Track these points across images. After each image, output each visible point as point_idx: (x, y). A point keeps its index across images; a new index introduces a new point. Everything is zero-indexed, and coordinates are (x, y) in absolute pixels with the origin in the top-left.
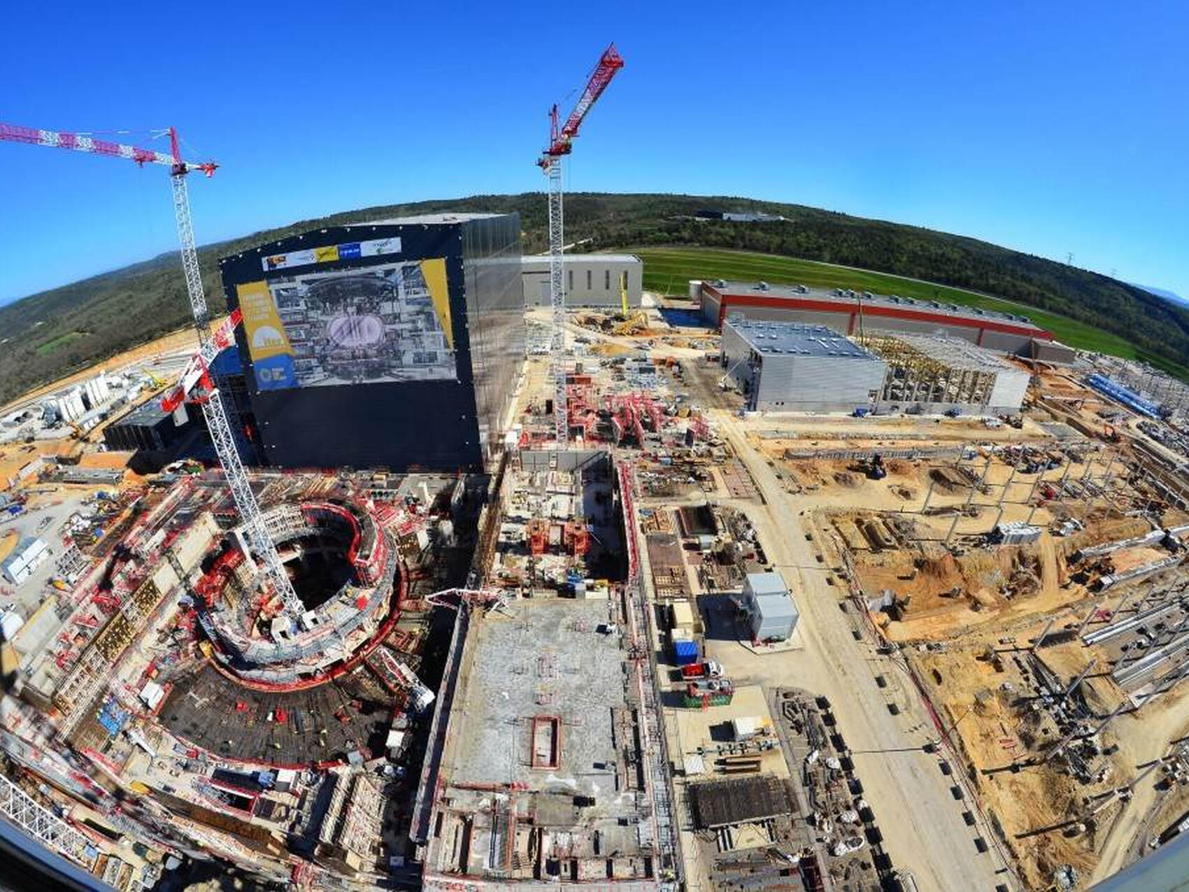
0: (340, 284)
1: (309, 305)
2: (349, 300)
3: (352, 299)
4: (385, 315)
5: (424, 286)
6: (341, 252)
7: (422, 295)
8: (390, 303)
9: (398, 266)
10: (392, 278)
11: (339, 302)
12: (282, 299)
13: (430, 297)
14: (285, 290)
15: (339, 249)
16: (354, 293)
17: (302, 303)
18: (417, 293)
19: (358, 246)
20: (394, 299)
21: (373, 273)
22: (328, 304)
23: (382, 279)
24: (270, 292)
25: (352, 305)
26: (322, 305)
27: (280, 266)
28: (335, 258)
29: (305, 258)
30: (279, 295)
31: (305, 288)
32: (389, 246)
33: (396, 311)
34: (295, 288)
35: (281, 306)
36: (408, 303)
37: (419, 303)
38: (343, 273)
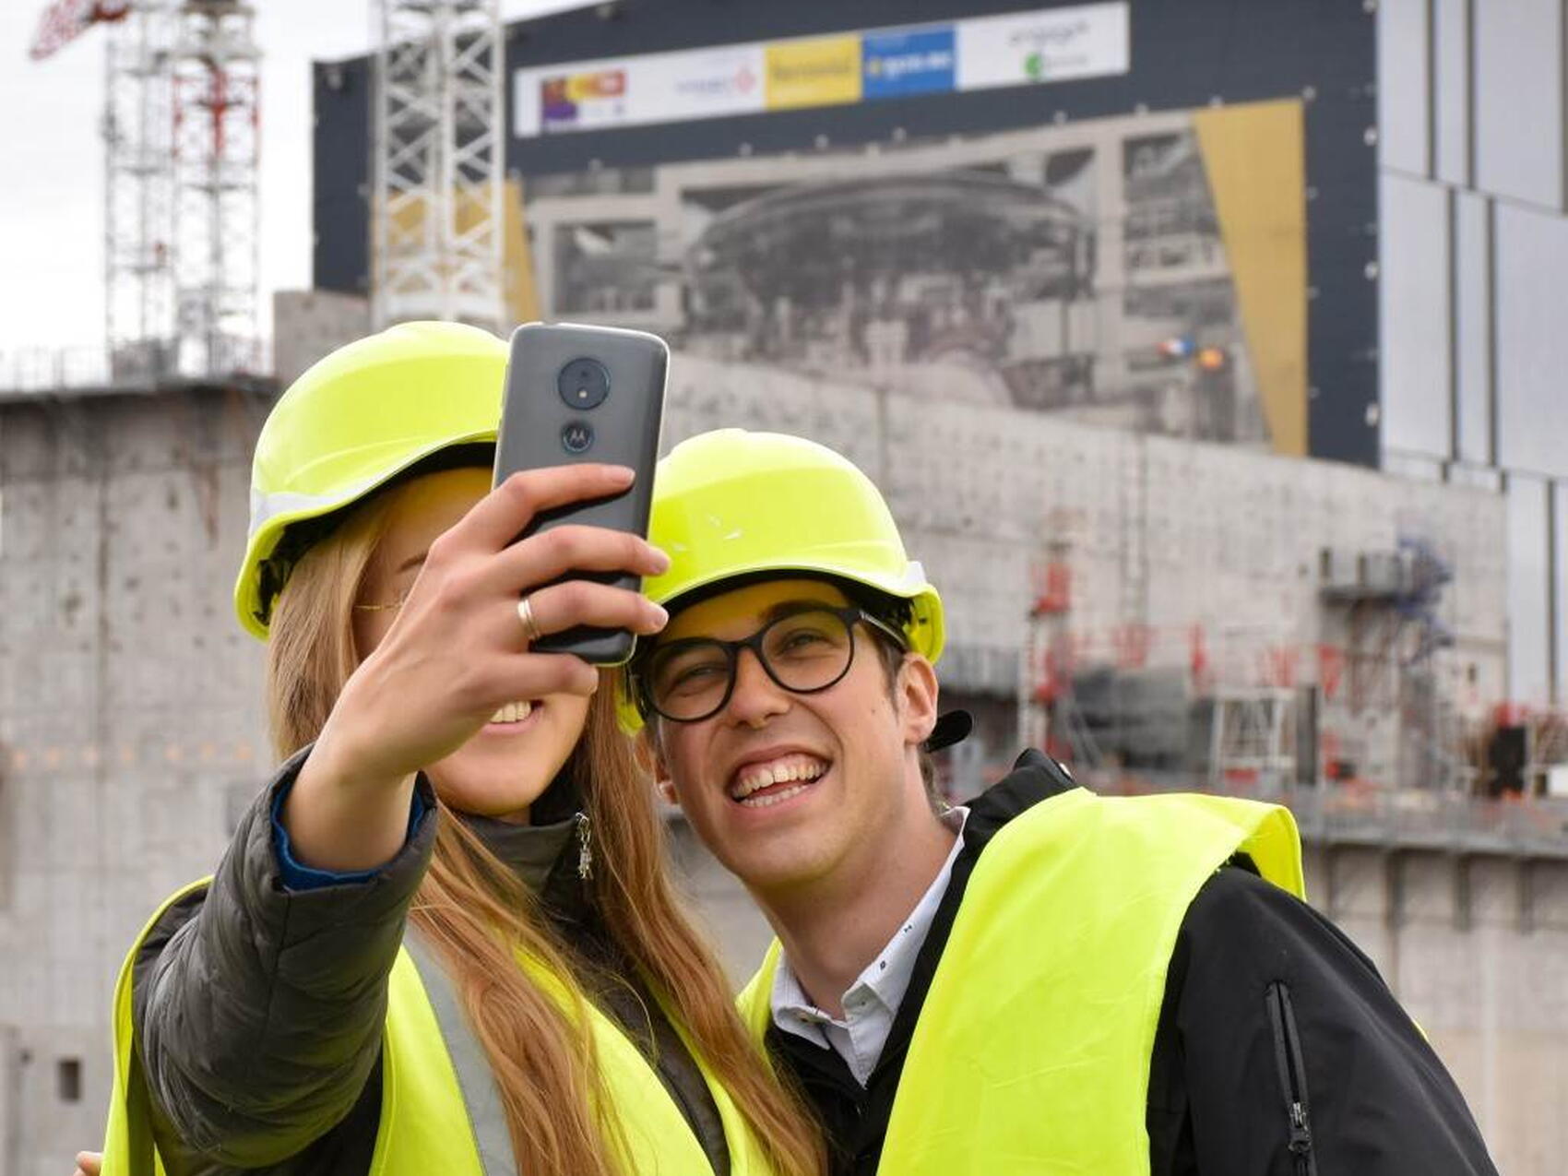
0: (857, 213)
1: (698, 303)
2: (879, 291)
3: (894, 283)
4: (1027, 365)
5: (1208, 226)
6: (874, 67)
7: (1196, 269)
8: (1052, 308)
9: (1105, 135)
10: (1072, 192)
11: (834, 299)
12: (577, 274)
13: (1225, 282)
14: (602, 230)
15: (869, 52)
16: (910, 256)
17: (667, 296)
18: (1173, 260)
19: (946, 43)
20: (1072, 288)
21: (999, 168)
22: (784, 308)
23: (1033, 195)
24: (530, 234)
25: (887, 314)
26: (755, 309)
27: (594, 114)
28: (846, 89)
29: (714, 86)
30: (568, 254)
31: (696, 222)
32: (1079, 45)
33: (1076, 346)
34: (645, 225)
35: (570, 301)
36: (1131, 308)
37: (1179, 309)
38: (873, 162)
